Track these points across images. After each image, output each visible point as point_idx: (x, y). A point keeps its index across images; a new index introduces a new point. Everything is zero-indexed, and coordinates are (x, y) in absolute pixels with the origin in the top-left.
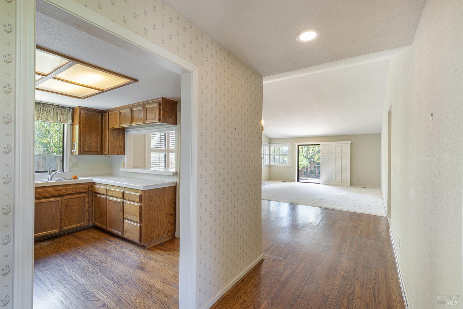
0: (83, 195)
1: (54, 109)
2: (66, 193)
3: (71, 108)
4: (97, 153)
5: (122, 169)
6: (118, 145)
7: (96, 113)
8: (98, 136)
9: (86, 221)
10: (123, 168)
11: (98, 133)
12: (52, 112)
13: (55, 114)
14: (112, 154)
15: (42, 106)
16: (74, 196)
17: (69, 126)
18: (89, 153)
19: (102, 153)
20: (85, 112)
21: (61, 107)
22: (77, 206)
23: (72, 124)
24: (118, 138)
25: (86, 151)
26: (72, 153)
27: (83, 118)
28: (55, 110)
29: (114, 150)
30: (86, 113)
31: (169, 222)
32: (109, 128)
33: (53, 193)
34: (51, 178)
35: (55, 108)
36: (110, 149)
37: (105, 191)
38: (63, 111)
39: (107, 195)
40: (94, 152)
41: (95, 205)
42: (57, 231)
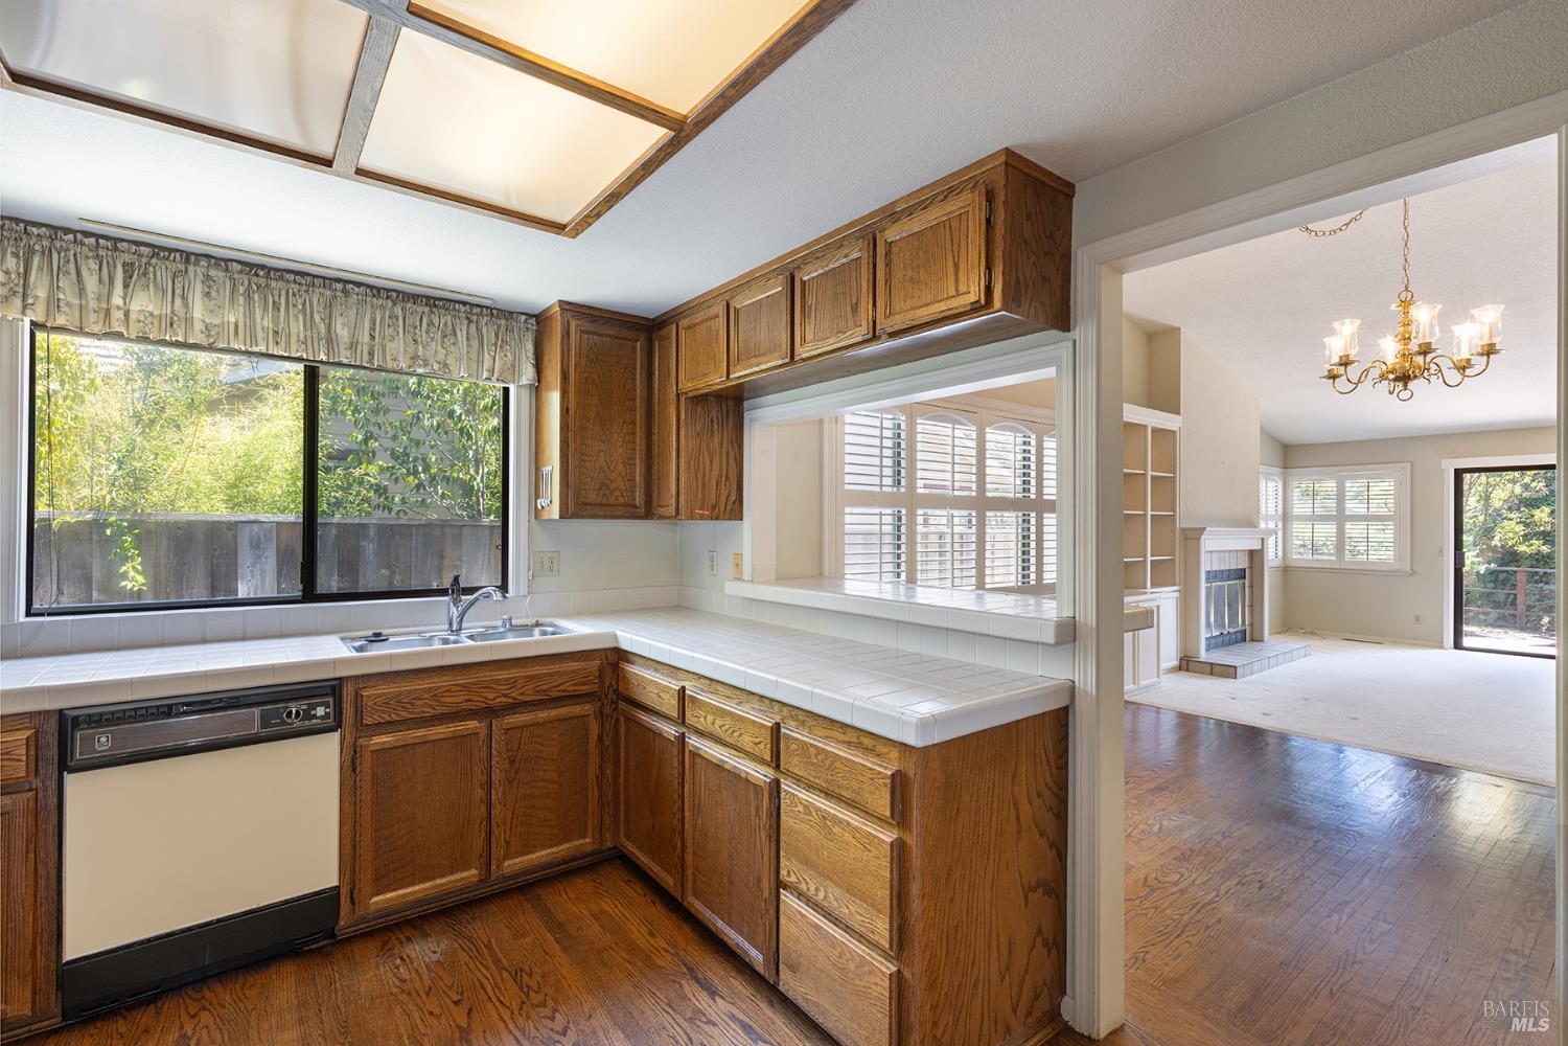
0: (578, 710)
1: (470, 322)
2: (511, 701)
3: (534, 316)
4: (631, 512)
5: (733, 588)
6: (715, 473)
7: (625, 333)
8: (634, 433)
9: (590, 832)
10: (737, 579)
11: (634, 423)
12: (462, 336)
13: (475, 343)
14: (692, 517)
15: (427, 309)
16: (543, 715)
17: (525, 394)
18: (599, 513)
19: (648, 510)
20: (588, 326)
21: (495, 312)
22: (553, 760)
23: (537, 388)
24: (716, 440)
25: (588, 504)
26: (537, 513)
27: (579, 355)
28: (473, 326)
29: (700, 496)
30: (588, 333)
31: (1039, 932)
32: (678, 395)
33: (458, 700)
34: (461, 622)
35: (475, 318)
36: (682, 490)
37: (675, 702)
38: (503, 329)
39: (684, 722)
40: (622, 505)
41: (625, 758)
42: (474, 876)
